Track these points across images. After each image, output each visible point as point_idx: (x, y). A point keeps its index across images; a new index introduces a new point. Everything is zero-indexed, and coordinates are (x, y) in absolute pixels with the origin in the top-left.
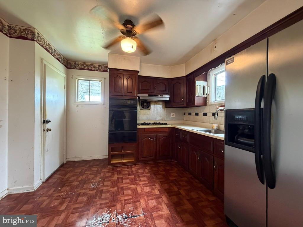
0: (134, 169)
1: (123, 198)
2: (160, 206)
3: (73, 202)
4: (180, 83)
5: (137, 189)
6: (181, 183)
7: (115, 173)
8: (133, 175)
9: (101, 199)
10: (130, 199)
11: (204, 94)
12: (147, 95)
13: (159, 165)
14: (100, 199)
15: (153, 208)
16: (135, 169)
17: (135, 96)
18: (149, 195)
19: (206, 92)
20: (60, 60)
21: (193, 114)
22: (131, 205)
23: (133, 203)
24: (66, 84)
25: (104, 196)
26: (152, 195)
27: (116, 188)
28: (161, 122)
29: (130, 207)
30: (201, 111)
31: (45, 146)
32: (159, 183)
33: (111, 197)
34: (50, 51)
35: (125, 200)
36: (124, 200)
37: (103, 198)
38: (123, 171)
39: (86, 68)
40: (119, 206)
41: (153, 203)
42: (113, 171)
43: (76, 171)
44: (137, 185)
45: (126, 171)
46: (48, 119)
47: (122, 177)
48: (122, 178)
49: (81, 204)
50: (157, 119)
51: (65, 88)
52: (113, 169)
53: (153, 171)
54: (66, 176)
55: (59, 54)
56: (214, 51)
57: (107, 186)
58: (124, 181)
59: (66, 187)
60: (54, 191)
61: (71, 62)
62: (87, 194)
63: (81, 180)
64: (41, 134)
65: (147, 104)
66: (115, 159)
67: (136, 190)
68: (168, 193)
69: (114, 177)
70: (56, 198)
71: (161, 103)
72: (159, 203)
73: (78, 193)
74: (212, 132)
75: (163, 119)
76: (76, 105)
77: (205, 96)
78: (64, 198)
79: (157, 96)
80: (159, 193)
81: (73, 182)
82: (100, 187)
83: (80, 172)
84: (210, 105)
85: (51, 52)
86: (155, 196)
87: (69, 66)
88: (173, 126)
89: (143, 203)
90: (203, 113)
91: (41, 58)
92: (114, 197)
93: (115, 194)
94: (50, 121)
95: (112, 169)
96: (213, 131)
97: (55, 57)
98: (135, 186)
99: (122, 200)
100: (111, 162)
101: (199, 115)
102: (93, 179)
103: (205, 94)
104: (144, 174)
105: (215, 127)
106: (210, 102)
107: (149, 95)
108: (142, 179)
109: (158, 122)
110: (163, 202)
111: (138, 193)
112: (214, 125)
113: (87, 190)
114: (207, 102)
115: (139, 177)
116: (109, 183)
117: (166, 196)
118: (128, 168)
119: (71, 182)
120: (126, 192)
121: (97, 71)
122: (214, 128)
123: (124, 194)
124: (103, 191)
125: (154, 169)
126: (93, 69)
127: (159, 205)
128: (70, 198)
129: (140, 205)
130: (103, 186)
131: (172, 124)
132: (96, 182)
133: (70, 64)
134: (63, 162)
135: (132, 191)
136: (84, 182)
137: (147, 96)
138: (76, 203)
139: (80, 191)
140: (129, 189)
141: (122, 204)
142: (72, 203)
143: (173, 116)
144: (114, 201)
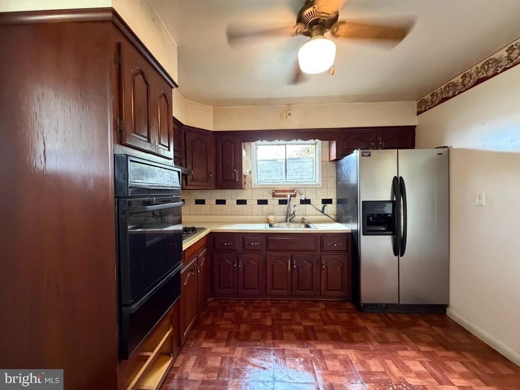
21: (211, 202)
30: (232, 197)
88: (209, 230)
90: (237, 200)
105: (273, 219)
106: (253, 185)
112: (271, 217)
114: (247, 183)
122: (272, 222)
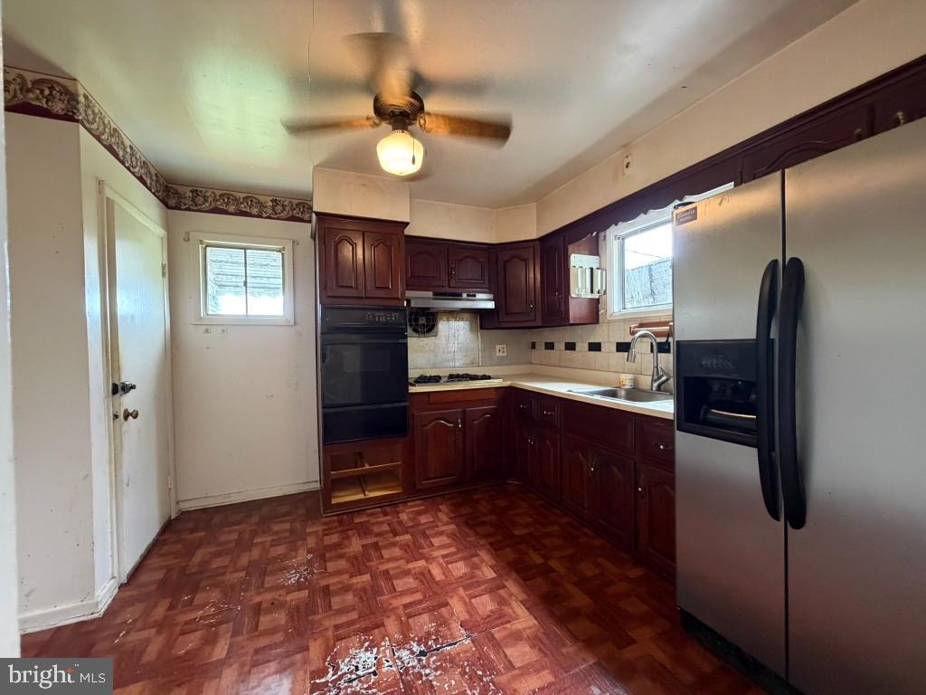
0: (404, 517)
1: (397, 603)
2: (507, 609)
3: (245, 632)
4: (525, 260)
5: (429, 571)
6: (546, 541)
7: (350, 533)
8: (407, 533)
9: (333, 612)
10: (420, 602)
11: (592, 292)
12: (430, 294)
13: (475, 497)
14: (328, 613)
15: (489, 616)
16: (408, 514)
17: (398, 299)
18: (470, 583)
19: (598, 286)
20: (148, 182)
21: (560, 346)
22: (425, 617)
23: (430, 610)
24: (166, 262)
25: (336, 602)
26: (479, 583)
27: (367, 577)
28: (472, 371)
29: (425, 623)
30: (583, 338)
31: (121, 468)
32: (489, 547)
33: (360, 605)
34: (121, 154)
35: (406, 606)
36: (401, 608)
37: (336, 608)
38: (373, 524)
39: (232, 208)
40: (391, 625)
41: (485, 604)
42: (342, 528)
43: (222, 539)
44: (427, 560)
45: (382, 523)
46: (127, 378)
47: (377, 543)
48: (376, 546)
49: (273, 634)
50: (457, 364)
51: (164, 274)
52: (341, 523)
53: (460, 516)
54: (193, 555)
55: (144, 162)
56: (625, 177)
57: (339, 573)
58: (386, 553)
59: (204, 590)
60: (171, 608)
61: (181, 189)
62: (282, 605)
63: (248, 567)
64: (109, 430)
65: (428, 320)
66: (341, 490)
67: (428, 576)
68: (518, 572)
69: (350, 545)
70: (186, 627)
71: (466, 316)
72: (502, 602)
73: (252, 603)
74: (619, 394)
75: (473, 363)
76: (204, 328)
77: (596, 296)
78: (211, 625)
79: (457, 296)
80: (496, 576)
81: (224, 574)
82: (317, 580)
83: (238, 542)
84: (609, 322)
85: (124, 157)
86: (486, 585)
87: (172, 202)
88: (507, 383)
89: (457, 606)
90: (590, 344)
91: (97, 178)
92: (370, 602)
93: (369, 592)
94: (133, 387)
95: (338, 520)
96: (623, 393)
97: (133, 173)
98: (422, 563)
99: (397, 608)
100: (334, 501)
101: (577, 349)
102: (285, 557)
103: (595, 290)
104: (437, 526)
105: (626, 380)
106: (608, 314)
107: (435, 294)
108: (436, 541)
109: (461, 373)
110: (514, 598)
111: (437, 583)
112: (623, 376)
113: (278, 593)
114: (601, 312)
115: (426, 537)
116: (343, 564)
117: (516, 580)
118: (385, 514)
119: (218, 576)
120: (400, 584)
121: (269, 217)
122: (624, 385)
123: (398, 589)
124: (331, 588)
125: (465, 510)
126: (255, 211)
127: (503, 607)
128: (231, 624)
129: (453, 614)
130: (324, 575)
131: (504, 377)
132: (299, 566)
133: (177, 192)
134: (167, 517)
135: (417, 578)
136: (261, 570)
137: (429, 298)
138: (257, 633)
139: (258, 599)
140: (407, 573)
141: (399, 617)
142: (242, 634)
143: (501, 354)
144: (374, 613)
